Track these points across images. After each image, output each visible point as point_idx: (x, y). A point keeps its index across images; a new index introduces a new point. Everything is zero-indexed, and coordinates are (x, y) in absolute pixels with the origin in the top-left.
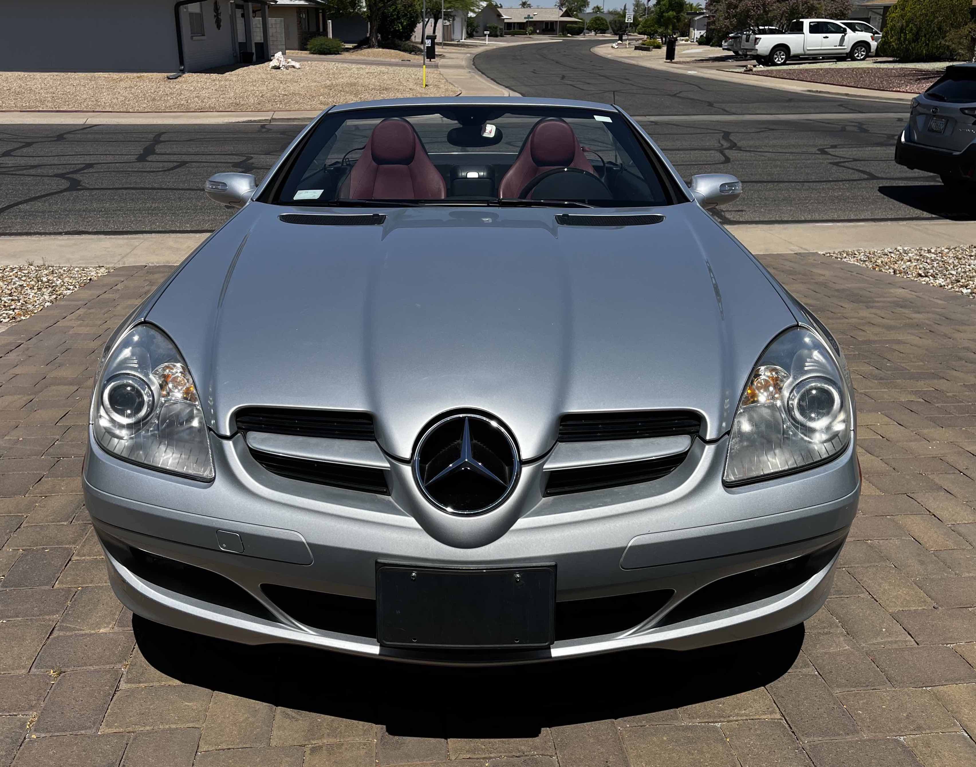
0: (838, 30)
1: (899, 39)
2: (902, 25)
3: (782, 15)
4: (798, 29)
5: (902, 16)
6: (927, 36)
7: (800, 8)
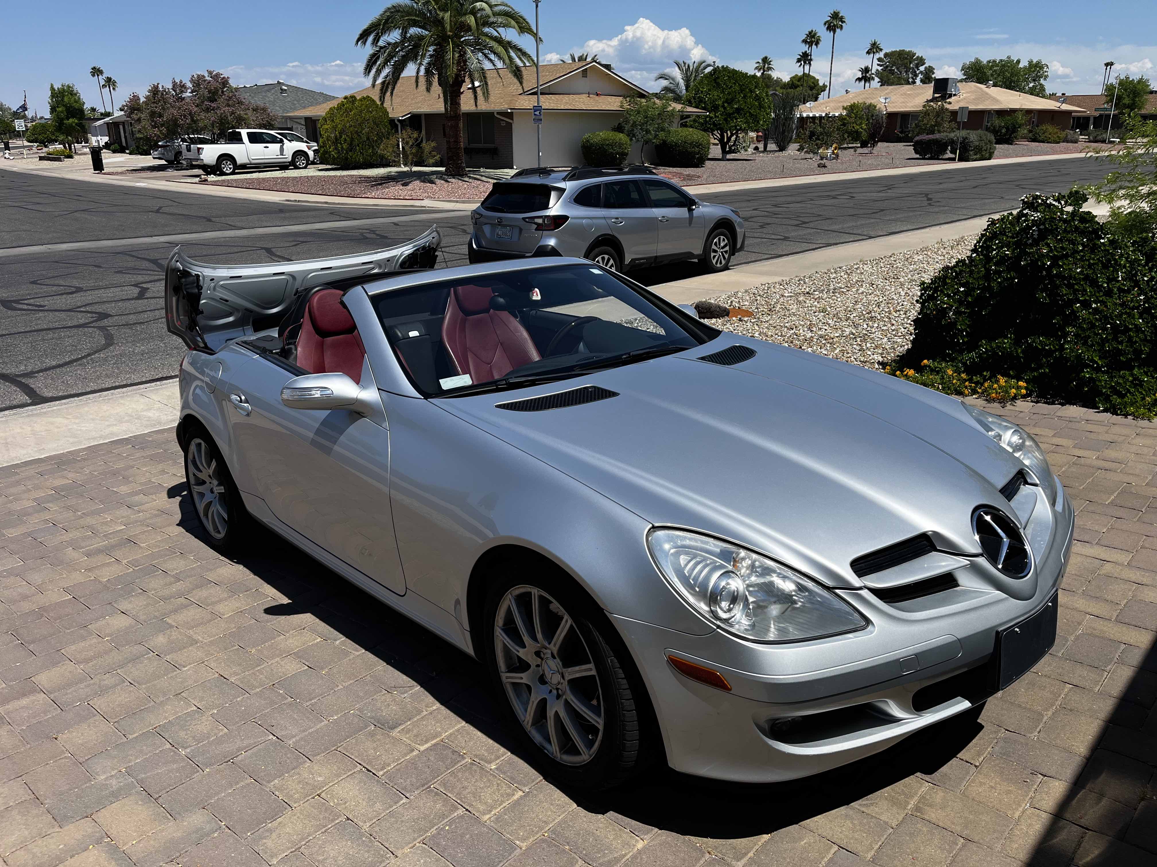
0: (274, 140)
1: (336, 149)
2: (336, 136)
3: (213, 125)
4: (237, 139)
5: (335, 128)
6: (360, 146)
7: (229, 118)
